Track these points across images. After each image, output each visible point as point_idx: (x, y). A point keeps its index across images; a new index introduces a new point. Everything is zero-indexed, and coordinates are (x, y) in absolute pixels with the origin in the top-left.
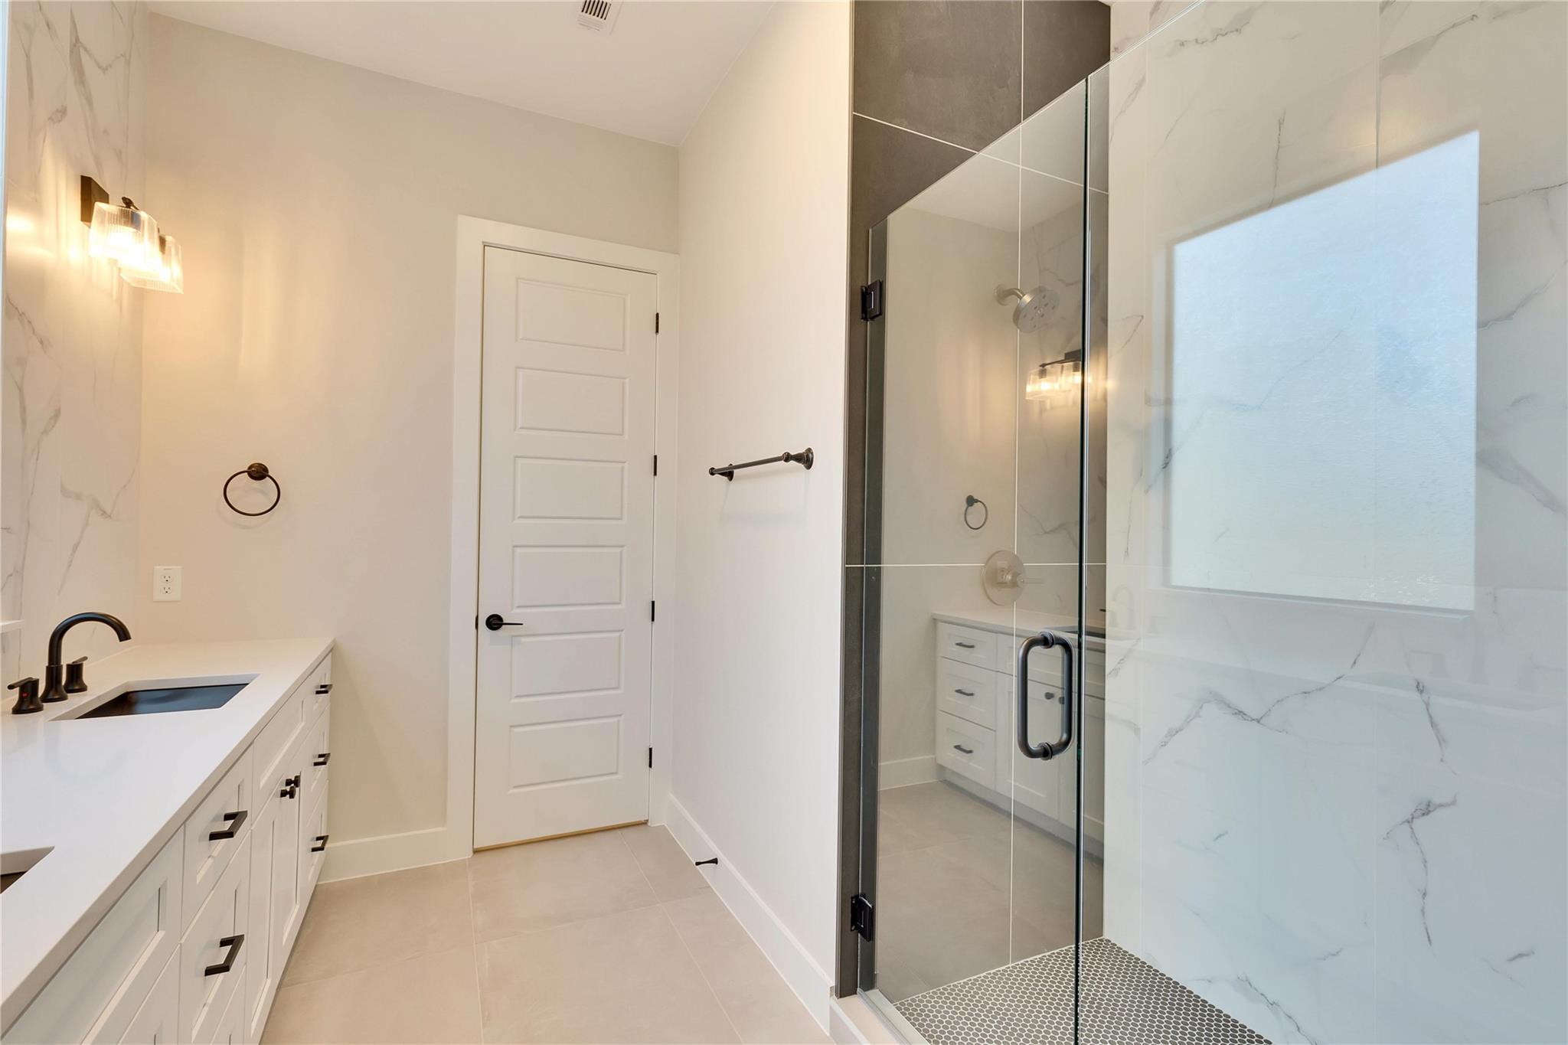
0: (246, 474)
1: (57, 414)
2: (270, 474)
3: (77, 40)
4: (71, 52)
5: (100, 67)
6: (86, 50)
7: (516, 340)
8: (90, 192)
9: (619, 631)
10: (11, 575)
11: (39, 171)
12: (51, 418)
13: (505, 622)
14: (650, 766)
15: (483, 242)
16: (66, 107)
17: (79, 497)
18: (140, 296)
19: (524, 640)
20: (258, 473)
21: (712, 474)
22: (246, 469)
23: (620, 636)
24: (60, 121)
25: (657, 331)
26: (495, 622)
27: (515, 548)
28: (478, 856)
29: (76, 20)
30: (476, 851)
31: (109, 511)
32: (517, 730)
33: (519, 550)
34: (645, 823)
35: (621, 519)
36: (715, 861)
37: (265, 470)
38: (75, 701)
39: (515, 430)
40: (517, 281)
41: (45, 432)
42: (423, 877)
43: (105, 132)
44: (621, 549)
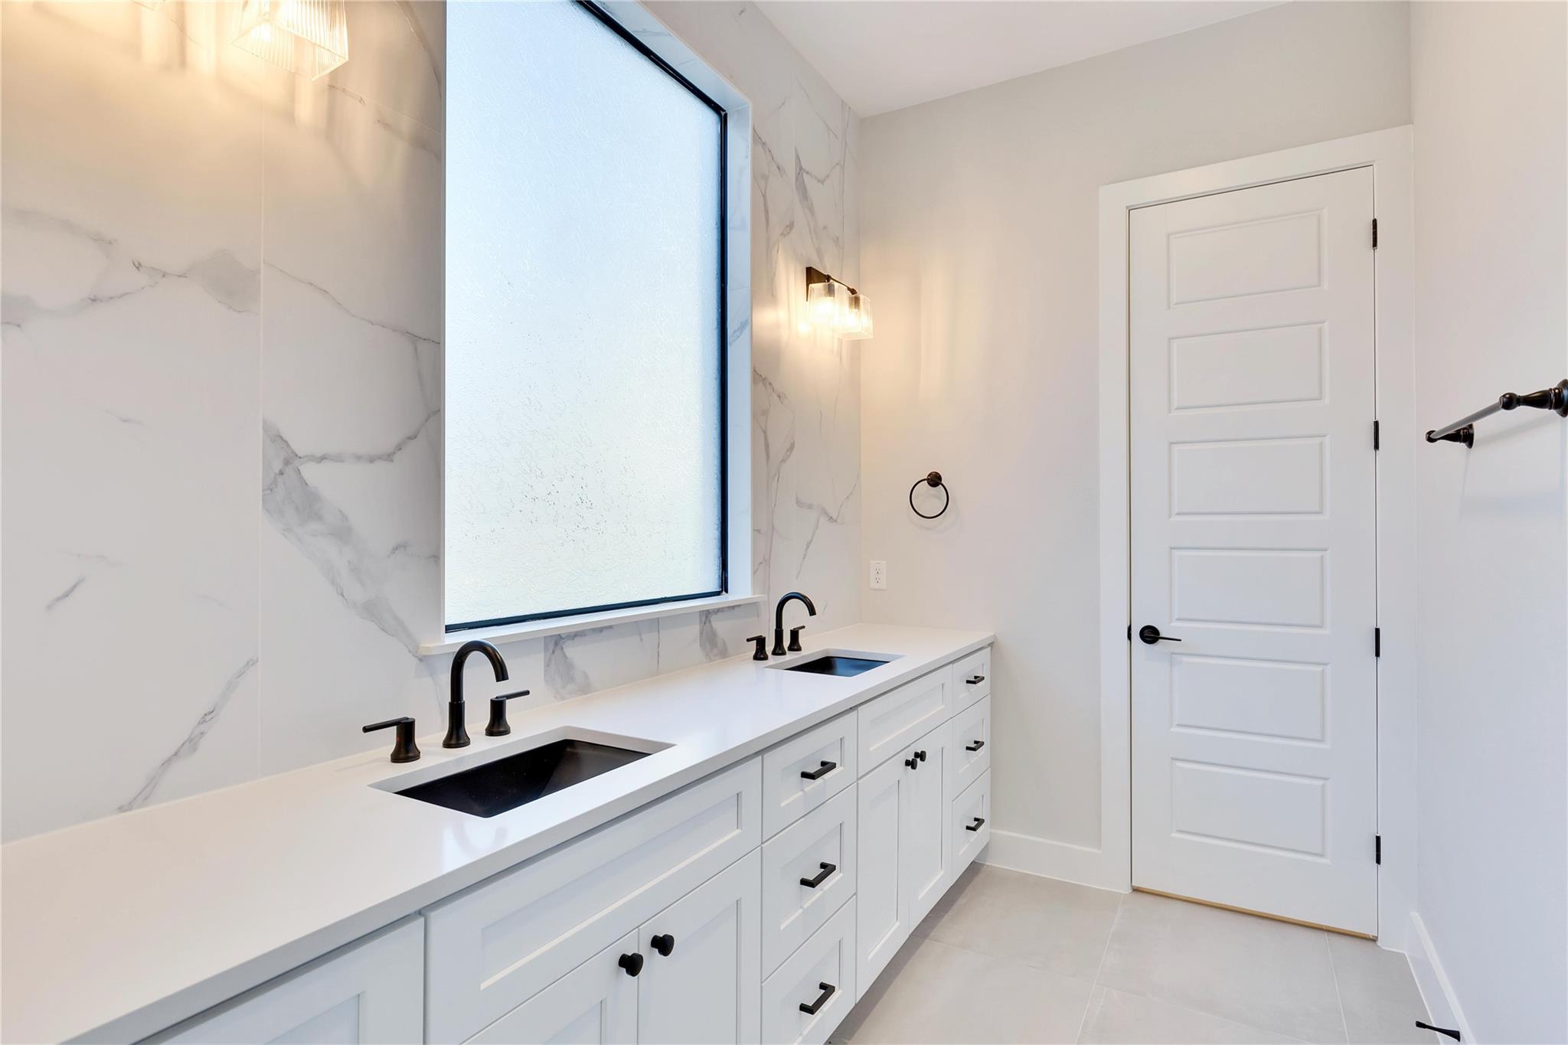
0: (926, 481)
1: (792, 447)
2: (943, 482)
3: (801, 168)
4: (797, 179)
5: (819, 181)
6: (808, 173)
7: (1169, 307)
8: (813, 275)
9: (1323, 664)
10: (761, 563)
11: (775, 275)
12: (788, 450)
13: (1161, 635)
14: (1378, 861)
15: (1127, 207)
16: (793, 222)
17: (810, 507)
18: (856, 347)
19: (1185, 659)
20: (935, 480)
21: (1431, 440)
22: (926, 478)
23: (1323, 671)
24: (789, 233)
25: (1375, 244)
26: (1150, 635)
27: (1173, 550)
28: (1138, 895)
29: (800, 156)
30: (1136, 890)
31: (834, 517)
32: (1179, 764)
33: (1177, 553)
34: (1374, 940)
35: (1320, 512)
36: (1456, 1035)
37: (940, 478)
38: (791, 658)
39: (1170, 412)
40: (1168, 238)
41: (783, 461)
42: (1069, 894)
43: (825, 228)
44: (1322, 553)
